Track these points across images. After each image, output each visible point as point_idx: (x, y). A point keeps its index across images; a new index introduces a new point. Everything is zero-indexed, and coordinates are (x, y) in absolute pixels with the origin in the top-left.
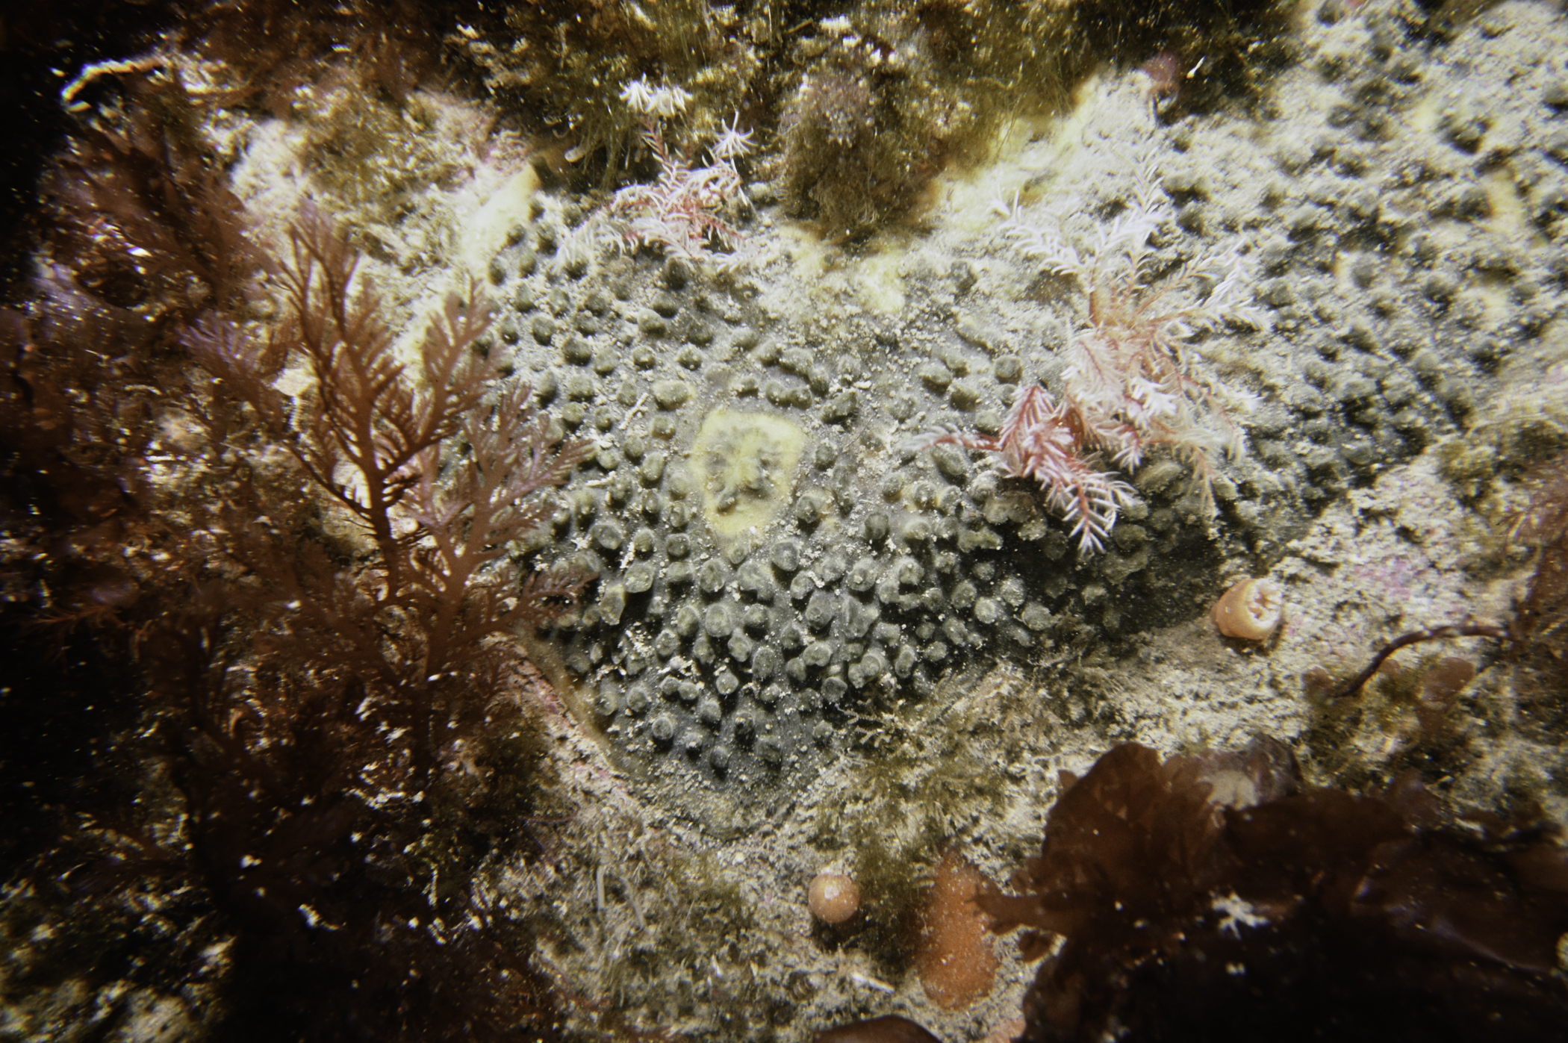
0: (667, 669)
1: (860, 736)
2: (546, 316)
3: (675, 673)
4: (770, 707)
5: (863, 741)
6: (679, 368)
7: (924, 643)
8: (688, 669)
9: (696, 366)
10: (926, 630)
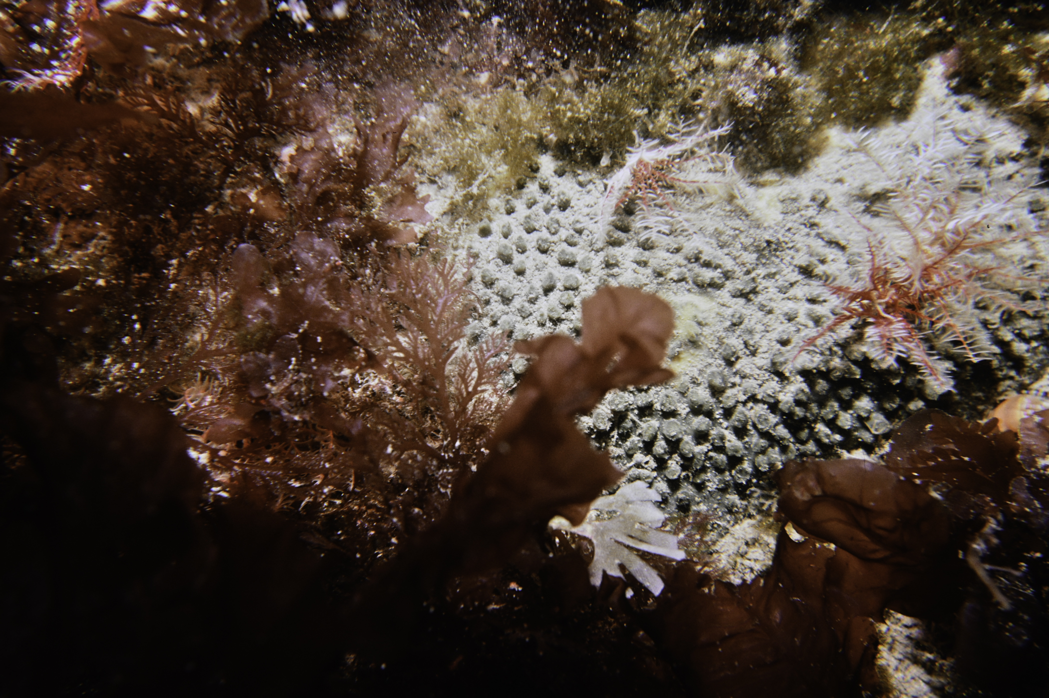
0: (632, 463)
1: (762, 504)
2: (545, 234)
3: (638, 466)
4: (700, 487)
5: (765, 508)
6: (635, 266)
7: (803, 443)
8: (647, 463)
9: (644, 264)
10: (804, 434)
